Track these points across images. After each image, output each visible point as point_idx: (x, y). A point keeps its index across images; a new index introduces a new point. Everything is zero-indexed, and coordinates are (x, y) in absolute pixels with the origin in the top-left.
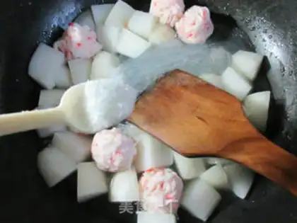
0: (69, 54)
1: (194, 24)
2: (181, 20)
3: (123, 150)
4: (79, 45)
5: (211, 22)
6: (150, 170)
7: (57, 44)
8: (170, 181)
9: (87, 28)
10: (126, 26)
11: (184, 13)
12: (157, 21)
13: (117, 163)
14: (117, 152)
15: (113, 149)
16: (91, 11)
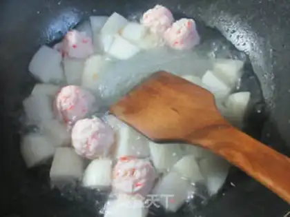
0: (66, 54)
1: (179, 32)
2: (169, 29)
3: (99, 136)
4: (74, 46)
5: (196, 32)
6: (124, 159)
7: (56, 46)
9: (84, 33)
10: (120, 33)
11: (172, 24)
12: (148, 31)
14: (94, 136)
15: (89, 134)
16: (90, 21)
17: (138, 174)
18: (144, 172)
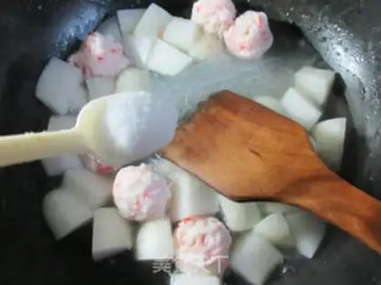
0: (88, 71)
1: (247, 33)
2: (231, 29)
4: (100, 59)
5: (269, 31)
6: (188, 219)
7: (72, 58)
8: (214, 234)
9: (110, 38)
10: (160, 36)
11: (234, 20)
12: (201, 30)
13: (145, 209)
14: (146, 194)
15: (140, 190)
16: (117, 19)
17: (210, 241)
18: (218, 237)
